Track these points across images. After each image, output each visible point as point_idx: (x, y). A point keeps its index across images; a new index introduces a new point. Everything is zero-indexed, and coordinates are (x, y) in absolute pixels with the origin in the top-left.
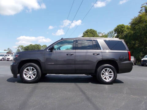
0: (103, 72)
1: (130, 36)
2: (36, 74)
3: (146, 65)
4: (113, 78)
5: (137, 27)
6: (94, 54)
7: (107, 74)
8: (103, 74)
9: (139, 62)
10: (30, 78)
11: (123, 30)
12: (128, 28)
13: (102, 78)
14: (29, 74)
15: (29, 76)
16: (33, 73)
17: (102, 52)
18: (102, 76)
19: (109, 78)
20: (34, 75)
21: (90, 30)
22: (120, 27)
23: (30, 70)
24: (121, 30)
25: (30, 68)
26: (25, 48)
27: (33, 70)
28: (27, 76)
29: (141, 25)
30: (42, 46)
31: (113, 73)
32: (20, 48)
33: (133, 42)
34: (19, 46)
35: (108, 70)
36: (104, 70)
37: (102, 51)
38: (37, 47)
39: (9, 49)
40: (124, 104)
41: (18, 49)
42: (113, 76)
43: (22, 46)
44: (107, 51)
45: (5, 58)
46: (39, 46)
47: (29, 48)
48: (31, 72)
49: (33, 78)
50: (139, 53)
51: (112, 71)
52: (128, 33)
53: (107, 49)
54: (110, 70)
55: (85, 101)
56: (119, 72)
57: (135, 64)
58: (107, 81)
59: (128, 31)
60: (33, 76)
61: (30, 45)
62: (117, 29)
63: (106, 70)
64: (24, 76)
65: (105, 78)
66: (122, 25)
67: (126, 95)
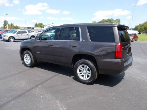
19: (86, 77)
31: (90, 72)
36: (80, 66)
42: (90, 75)
46: (111, 21)
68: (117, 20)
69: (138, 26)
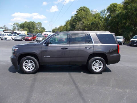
0: (94, 64)
1: (122, 16)
2: (34, 66)
3: (133, 45)
4: (102, 69)
5: (129, 7)
6: (86, 48)
7: (97, 65)
8: (94, 65)
9: (127, 41)
10: (29, 69)
11: (115, 10)
12: (120, 8)
13: (93, 69)
14: (28, 66)
15: (28, 68)
16: (32, 65)
17: (93, 46)
18: (92, 67)
19: (99, 69)
20: (33, 66)
21: (83, 7)
22: (113, 6)
23: (29, 62)
24: (113, 9)
25: (29, 61)
26: (20, 25)
27: (31, 62)
28: (26, 68)
29: (133, 5)
30: (37, 24)
31: (102, 65)
32: (15, 26)
33: (125, 21)
34: (15, 23)
35: (98, 62)
36: (94, 62)
37: (94, 44)
38: (32, 25)
39: (5, 26)
40: (109, 100)
41: (14, 26)
42: (102, 67)
43: (17, 24)
44: (99, 45)
45: (3, 37)
46: (33, 23)
47: (24, 25)
48: (29, 64)
49: (32, 69)
50: (129, 32)
51: (102, 63)
52: (120, 13)
53: (98, 43)
54: (100, 62)
55: (77, 97)
56: (108, 64)
57: (124, 44)
58: (97, 71)
59: (120, 11)
60: (32, 68)
61: (25, 22)
62: (110, 7)
63: (96, 62)
64: (24, 68)
65: (96, 69)
66: (115, 4)
67: (112, 88)
68: (38, 23)
69: (54, 29)
